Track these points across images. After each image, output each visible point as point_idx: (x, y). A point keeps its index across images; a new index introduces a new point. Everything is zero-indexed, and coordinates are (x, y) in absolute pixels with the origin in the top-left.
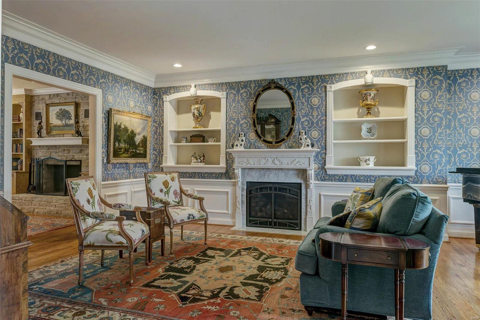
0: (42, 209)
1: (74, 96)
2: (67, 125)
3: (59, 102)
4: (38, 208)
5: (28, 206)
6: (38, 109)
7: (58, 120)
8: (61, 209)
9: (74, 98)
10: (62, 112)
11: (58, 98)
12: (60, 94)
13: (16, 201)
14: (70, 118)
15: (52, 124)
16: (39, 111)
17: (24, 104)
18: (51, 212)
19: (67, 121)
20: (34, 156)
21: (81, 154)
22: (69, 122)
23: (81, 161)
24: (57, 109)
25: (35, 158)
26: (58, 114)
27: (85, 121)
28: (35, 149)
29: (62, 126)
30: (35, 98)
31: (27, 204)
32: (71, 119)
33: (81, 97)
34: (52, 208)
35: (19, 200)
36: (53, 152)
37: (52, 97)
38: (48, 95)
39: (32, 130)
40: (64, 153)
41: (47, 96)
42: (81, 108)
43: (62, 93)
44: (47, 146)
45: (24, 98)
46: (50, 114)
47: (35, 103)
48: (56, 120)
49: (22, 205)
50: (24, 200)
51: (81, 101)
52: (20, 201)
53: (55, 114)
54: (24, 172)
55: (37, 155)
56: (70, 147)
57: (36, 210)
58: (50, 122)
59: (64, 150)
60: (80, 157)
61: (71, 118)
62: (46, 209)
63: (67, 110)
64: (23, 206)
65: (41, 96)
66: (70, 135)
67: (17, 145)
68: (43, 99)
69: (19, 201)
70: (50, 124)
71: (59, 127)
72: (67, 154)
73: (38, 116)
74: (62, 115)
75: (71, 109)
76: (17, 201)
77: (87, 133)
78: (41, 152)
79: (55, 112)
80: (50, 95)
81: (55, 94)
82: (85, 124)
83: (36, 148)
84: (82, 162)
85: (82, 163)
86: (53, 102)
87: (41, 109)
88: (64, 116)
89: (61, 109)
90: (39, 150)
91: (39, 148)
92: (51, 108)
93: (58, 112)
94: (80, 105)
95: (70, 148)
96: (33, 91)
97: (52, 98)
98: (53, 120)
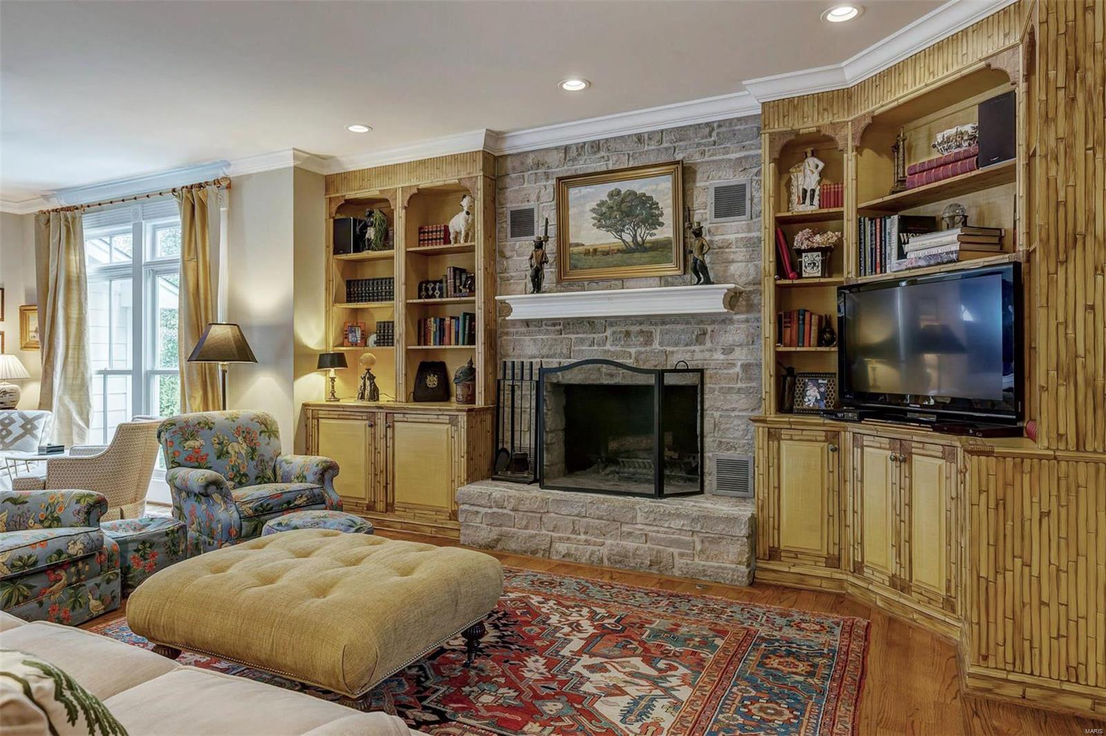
0: (587, 542)
1: (665, 145)
2: (640, 247)
3: (604, 168)
4: (568, 539)
5: (526, 528)
6: (521, 198)
7: (602, 232)
8: (671, 550)
9: (666, 149)
10: (623, 201)
11: (598, 156)
12: (607, 140)
13: (476, 508)
14: (653, 221)
15: (577, 245)
16: (526, 206)
17: (480, 184)
18: (626, 556)
19: (641, 231)
20: (507, 355)
21: (702, 347)
22: (652, 235)
23: (701, 372)
24: (600, 193)
25: (509, 361)
26: (604, 209)
27: (717, 228)
28: (507, 334)
29: (619, 251)
30: (509, 164)
31: (524, 523)
32: (661, 224)
33: (699, 145)
34: (630, 545)
35: (491, 507)
36: (582, 341)
37: (573, 153)
38: (556, 148)
39: (498, 270)
40: (629, 346)
41: (555, 152)
42: (698, 185)
43: (615, 138)
44: (554, 322)
45: (480, 164)
46: (572, 211)
47: (508, 180)
48: (595, 230)
49: (500, 526)
50: (513, 510)
51: (697, 158)
52: (495, 510)
53: (593, 210)
54: (481, 410)
55: (517, 352)
56: (651, 324)
57: (562, 547)
58: (572, 240)
59: (628, 334)
60: (698, 356)
61: (661, 219)
62: (603, 544)
63: (644, 195)
64: (504, 529)
65: (531, 156)
66: (651, 281)
67: (442, 320)
68: (538, 165)
69: (489, 511)
70: (571, 245)
71: (606, 253)
72: (643, 349)
73: (522, 222)
74: (622, 212)
75: (660, 189)
76: (483, 510)
77: (725, 271)
78: (534, 340)
79: (594, 205)
80: (566, 149)
81: (585, 143)
82: (716, 238)
83: (512, 330)
84: (707, 374)
85: (707, 380)
86: (579, 172)
87: (533, 197)
88: (628, 214)
89: (619, 192)
90: (523, 334)
91: (524, 329)
92: (574, 193)
93: (602, 204)
94: (695, 172)
95: (652, 328)
96: (503, 138)
97: (574, 160)
98: (583, 233)
